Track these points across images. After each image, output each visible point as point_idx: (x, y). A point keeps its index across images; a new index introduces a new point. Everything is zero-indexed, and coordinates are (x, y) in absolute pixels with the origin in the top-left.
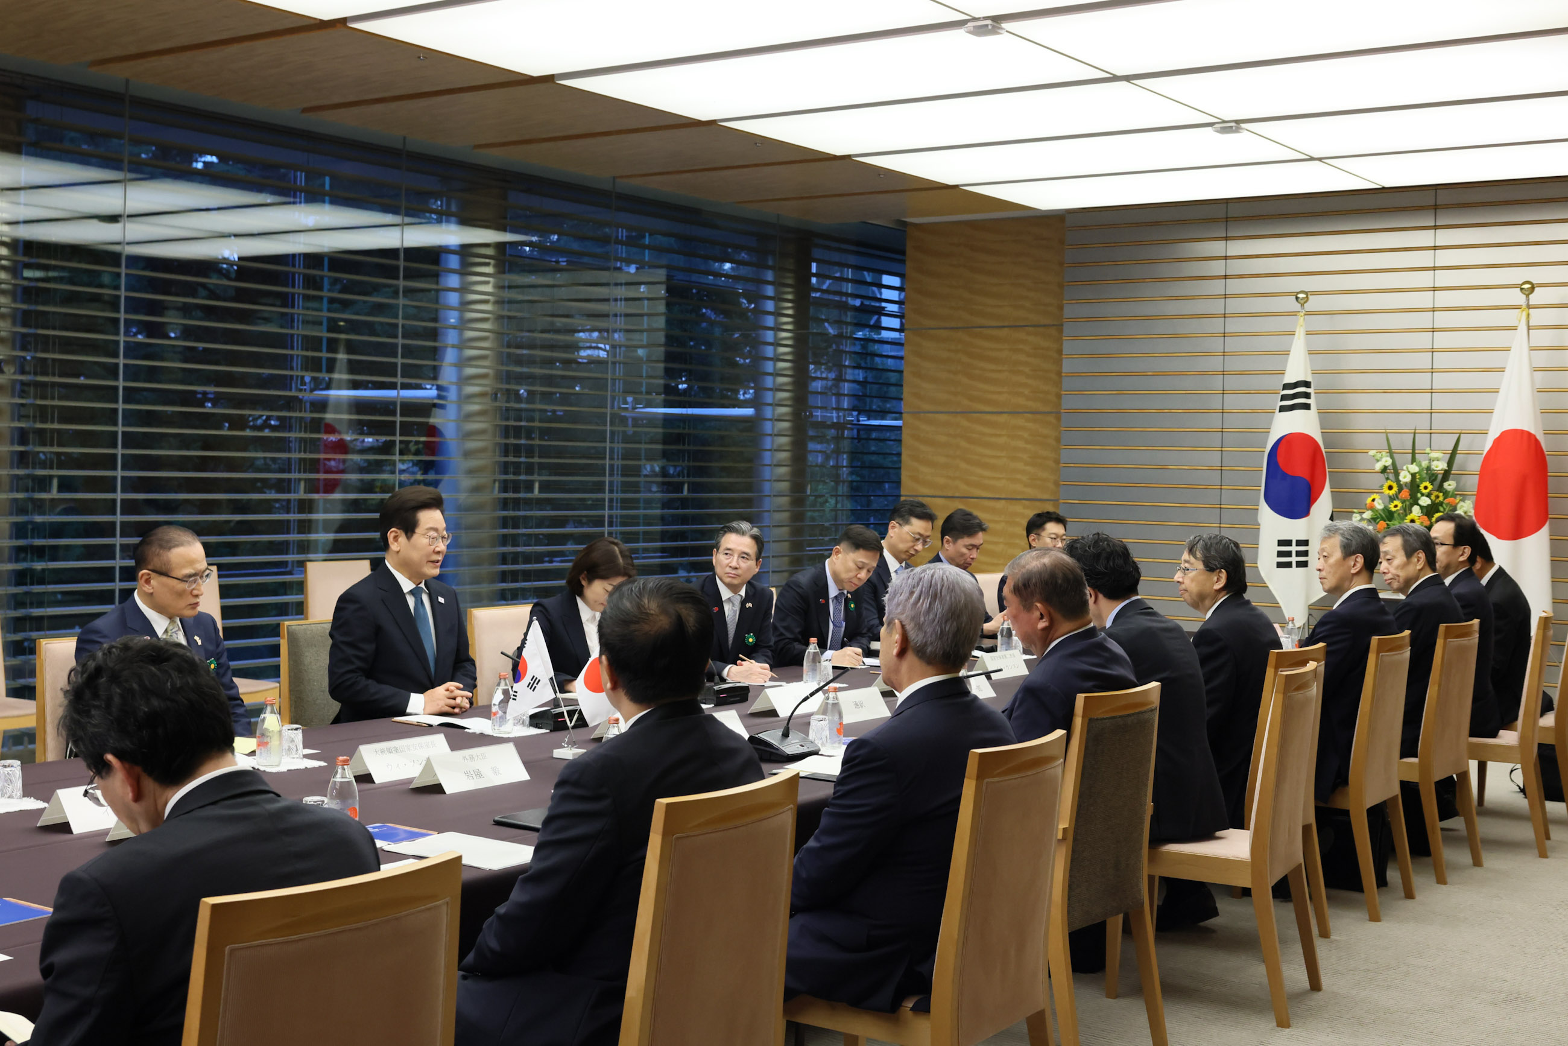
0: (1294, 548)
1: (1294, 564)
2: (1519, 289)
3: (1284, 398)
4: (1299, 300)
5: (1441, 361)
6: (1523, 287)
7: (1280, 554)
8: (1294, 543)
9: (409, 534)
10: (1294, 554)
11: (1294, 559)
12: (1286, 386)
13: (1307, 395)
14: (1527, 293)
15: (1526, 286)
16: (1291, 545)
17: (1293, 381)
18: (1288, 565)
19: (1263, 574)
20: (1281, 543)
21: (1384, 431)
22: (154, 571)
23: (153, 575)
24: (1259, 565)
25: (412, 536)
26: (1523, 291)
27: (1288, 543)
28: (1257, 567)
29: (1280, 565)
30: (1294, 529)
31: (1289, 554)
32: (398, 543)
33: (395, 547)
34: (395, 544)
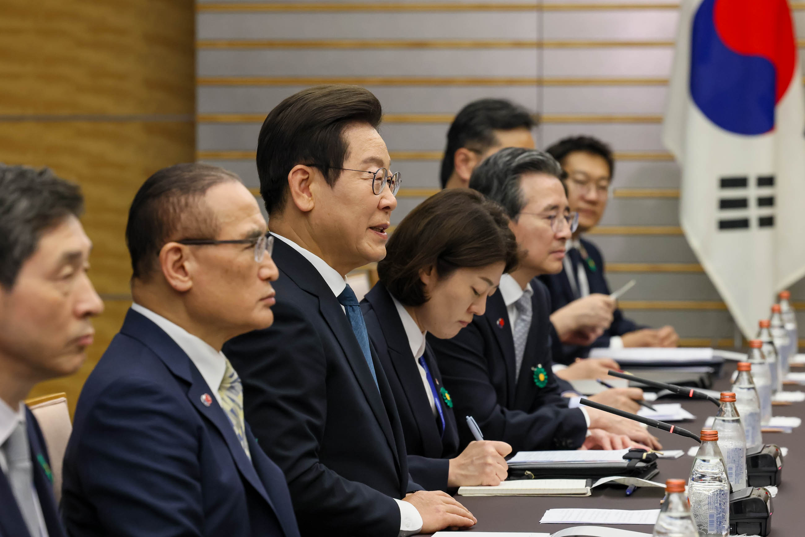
9: (331, 172)
22: (186, 241)
23: (186, 249)
25: (337, 176)
30: (749, 154)
31: (742, 203)
32: (310, 195)
33: (304, 203)
34: (305, 195)
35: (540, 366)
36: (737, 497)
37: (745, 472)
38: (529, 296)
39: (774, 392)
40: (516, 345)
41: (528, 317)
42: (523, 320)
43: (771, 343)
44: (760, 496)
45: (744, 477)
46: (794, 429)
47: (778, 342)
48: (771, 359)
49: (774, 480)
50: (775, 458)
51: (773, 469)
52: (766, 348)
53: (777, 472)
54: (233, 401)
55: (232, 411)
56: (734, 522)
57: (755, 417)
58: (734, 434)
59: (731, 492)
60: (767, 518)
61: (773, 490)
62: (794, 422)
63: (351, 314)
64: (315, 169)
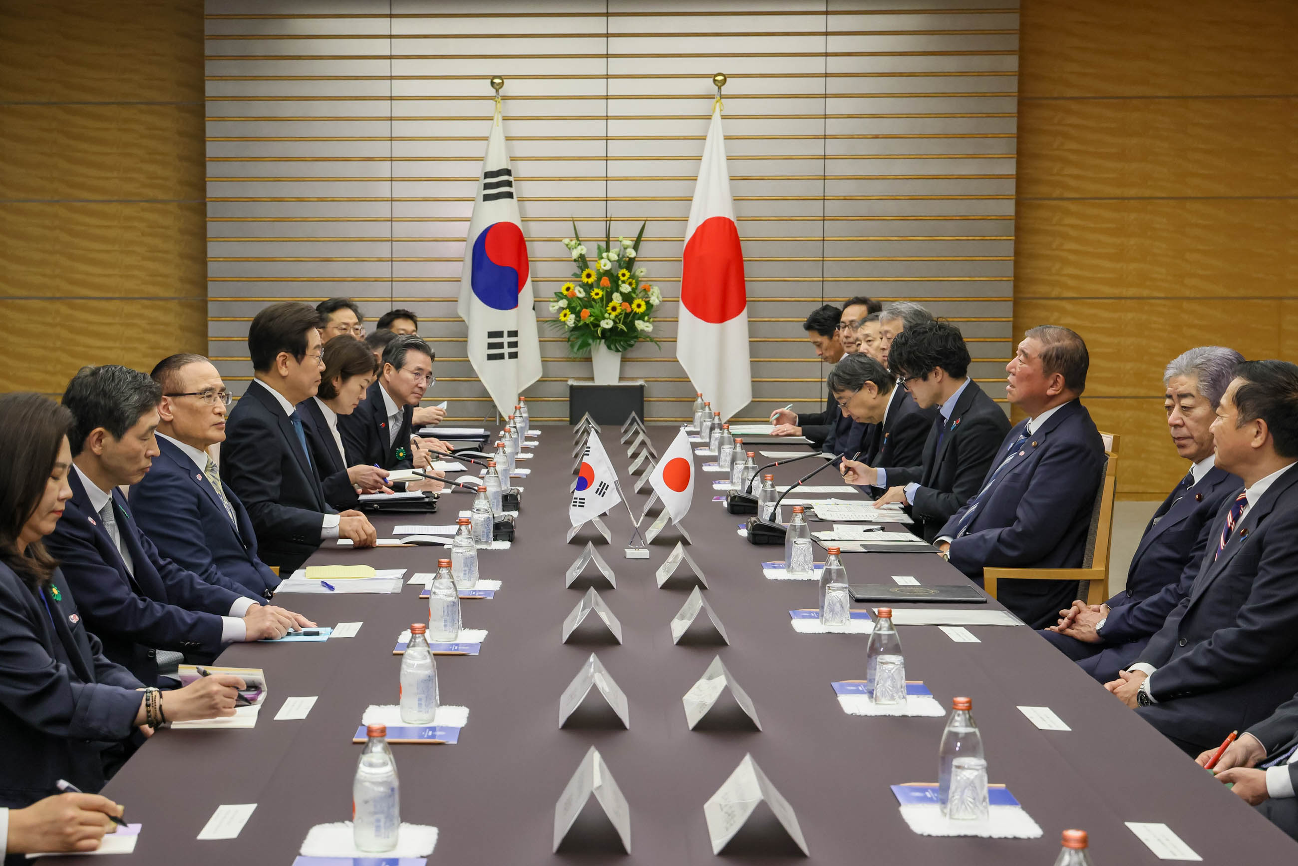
0: (506, 340)
1: (506, 356)
2: (711, 80)
3: (487, 186)
4: (495, 85)
5: (616, 149)
6: (716, 78)
7: (491, 346)
8: (505, 334)
9: (299, 356)
10: (506, 345)
11: (506, 350)
12: (487, 175)
13: (509, 184)
14: (719, 84)
15: (720, 78)
16: (503, 337)
17: (495, 169)
18: (501, 357)
19: (475, 367)
20: (491, 335)
21: (571, 219)
22: (168, 395)
23: (170, 399)
24: (471, 358)
25: (303, 358)
26: (717, 83)
27: (499, 334)
28: (469, 361)
29: (491, 357)
30: (504, 319)
31: (500, 345)
32: (286, 367)
33: (284, 371)
34: (284, 368)
35: (402, 448)
36: (497, 521)
37: (501, 503)
38: (402, 413)
39: (517, 453)
40: (391, 438)
41: (400, 424)
42: (397, 425)
43: (515, 427)
44: (509, 520)
45: (501, 507)
46: (527, 475)
47: (518, 425)
48: (515, 436)
49: (516, 507)
50: (517, 496)
51: (516, 502)
52: (513, 430)
53: (518, 503)
54: (214, 477)
55: (213, 482)
56: (495, 534)
57: (506, 471)
58: (495, 484)
59: (494, 518)
60: (513, 532)
61: (515, 514)
62: (527, 471)
63: (295, 425)
64: (290, 354)
